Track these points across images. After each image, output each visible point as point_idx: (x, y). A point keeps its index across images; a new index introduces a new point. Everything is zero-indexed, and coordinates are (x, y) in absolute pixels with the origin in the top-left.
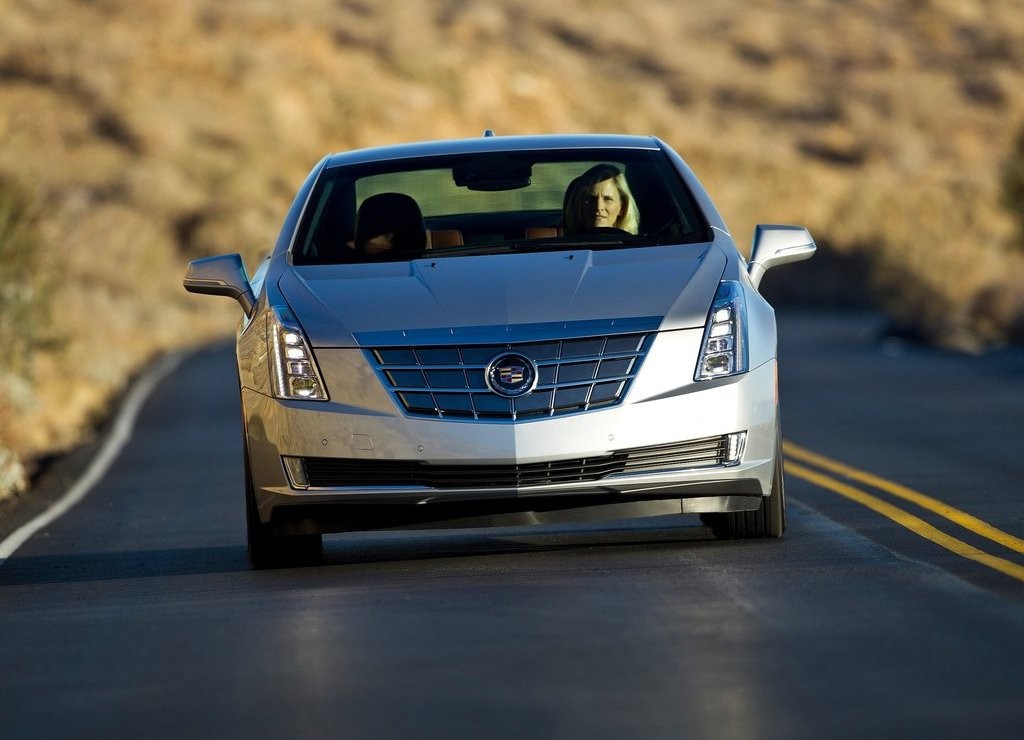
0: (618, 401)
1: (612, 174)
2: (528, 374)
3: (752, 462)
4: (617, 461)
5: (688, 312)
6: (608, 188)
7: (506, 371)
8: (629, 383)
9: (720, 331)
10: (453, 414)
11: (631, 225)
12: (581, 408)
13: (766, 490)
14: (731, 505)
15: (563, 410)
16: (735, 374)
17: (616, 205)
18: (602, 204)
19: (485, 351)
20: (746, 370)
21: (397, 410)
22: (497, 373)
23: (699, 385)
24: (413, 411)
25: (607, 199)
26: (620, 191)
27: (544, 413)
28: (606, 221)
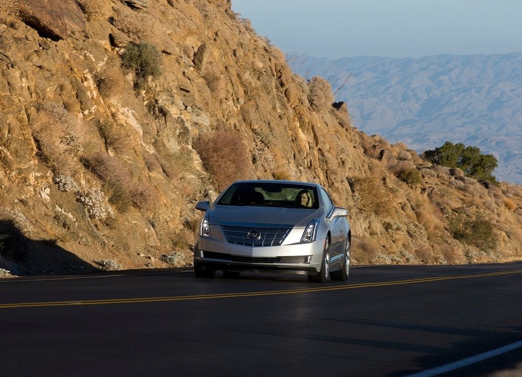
0: (280, 244)
1: (307, 192)
2: (258, 236)
3: (314, 263)
4: (279, 259)
5: (301, 225)
6: (305, 195)
7: (253, 234)
8: (283, 240)
9: (309, 230)
10: (238, 243)
11: (310, 205)
12: (269, 245)
13: (319, 270)
14: (307, 273)
15: (266, 245)
16: (312, 241)
17: (306, 199)
18: (303, 199)
19: (249, 229)
20: (315, 240)
21: (226, 242)
22: (251, 234)
23: (302, 242)
24: (229, 242)
25: (304, 198)
26: (308, 196)
27: (260, 245)
28: (304, 203)
